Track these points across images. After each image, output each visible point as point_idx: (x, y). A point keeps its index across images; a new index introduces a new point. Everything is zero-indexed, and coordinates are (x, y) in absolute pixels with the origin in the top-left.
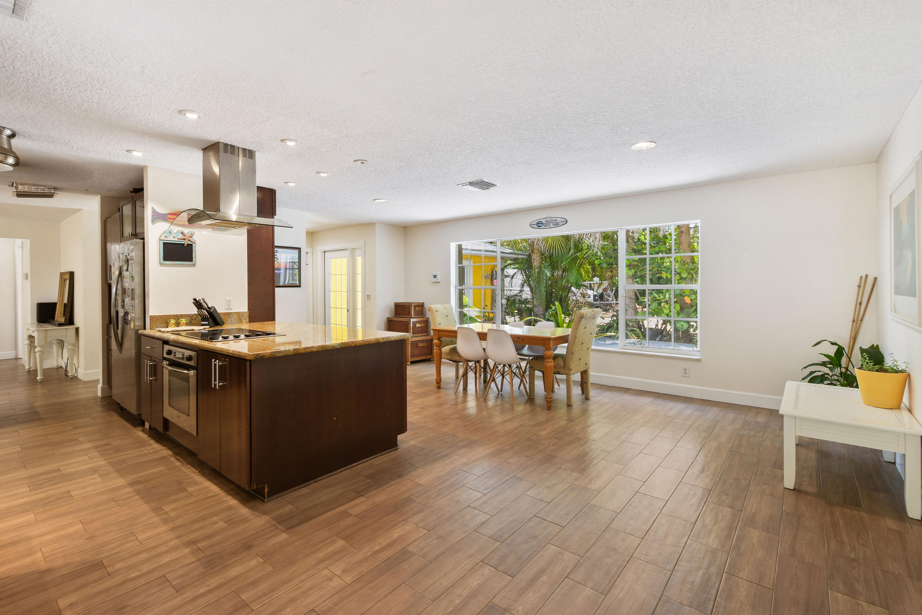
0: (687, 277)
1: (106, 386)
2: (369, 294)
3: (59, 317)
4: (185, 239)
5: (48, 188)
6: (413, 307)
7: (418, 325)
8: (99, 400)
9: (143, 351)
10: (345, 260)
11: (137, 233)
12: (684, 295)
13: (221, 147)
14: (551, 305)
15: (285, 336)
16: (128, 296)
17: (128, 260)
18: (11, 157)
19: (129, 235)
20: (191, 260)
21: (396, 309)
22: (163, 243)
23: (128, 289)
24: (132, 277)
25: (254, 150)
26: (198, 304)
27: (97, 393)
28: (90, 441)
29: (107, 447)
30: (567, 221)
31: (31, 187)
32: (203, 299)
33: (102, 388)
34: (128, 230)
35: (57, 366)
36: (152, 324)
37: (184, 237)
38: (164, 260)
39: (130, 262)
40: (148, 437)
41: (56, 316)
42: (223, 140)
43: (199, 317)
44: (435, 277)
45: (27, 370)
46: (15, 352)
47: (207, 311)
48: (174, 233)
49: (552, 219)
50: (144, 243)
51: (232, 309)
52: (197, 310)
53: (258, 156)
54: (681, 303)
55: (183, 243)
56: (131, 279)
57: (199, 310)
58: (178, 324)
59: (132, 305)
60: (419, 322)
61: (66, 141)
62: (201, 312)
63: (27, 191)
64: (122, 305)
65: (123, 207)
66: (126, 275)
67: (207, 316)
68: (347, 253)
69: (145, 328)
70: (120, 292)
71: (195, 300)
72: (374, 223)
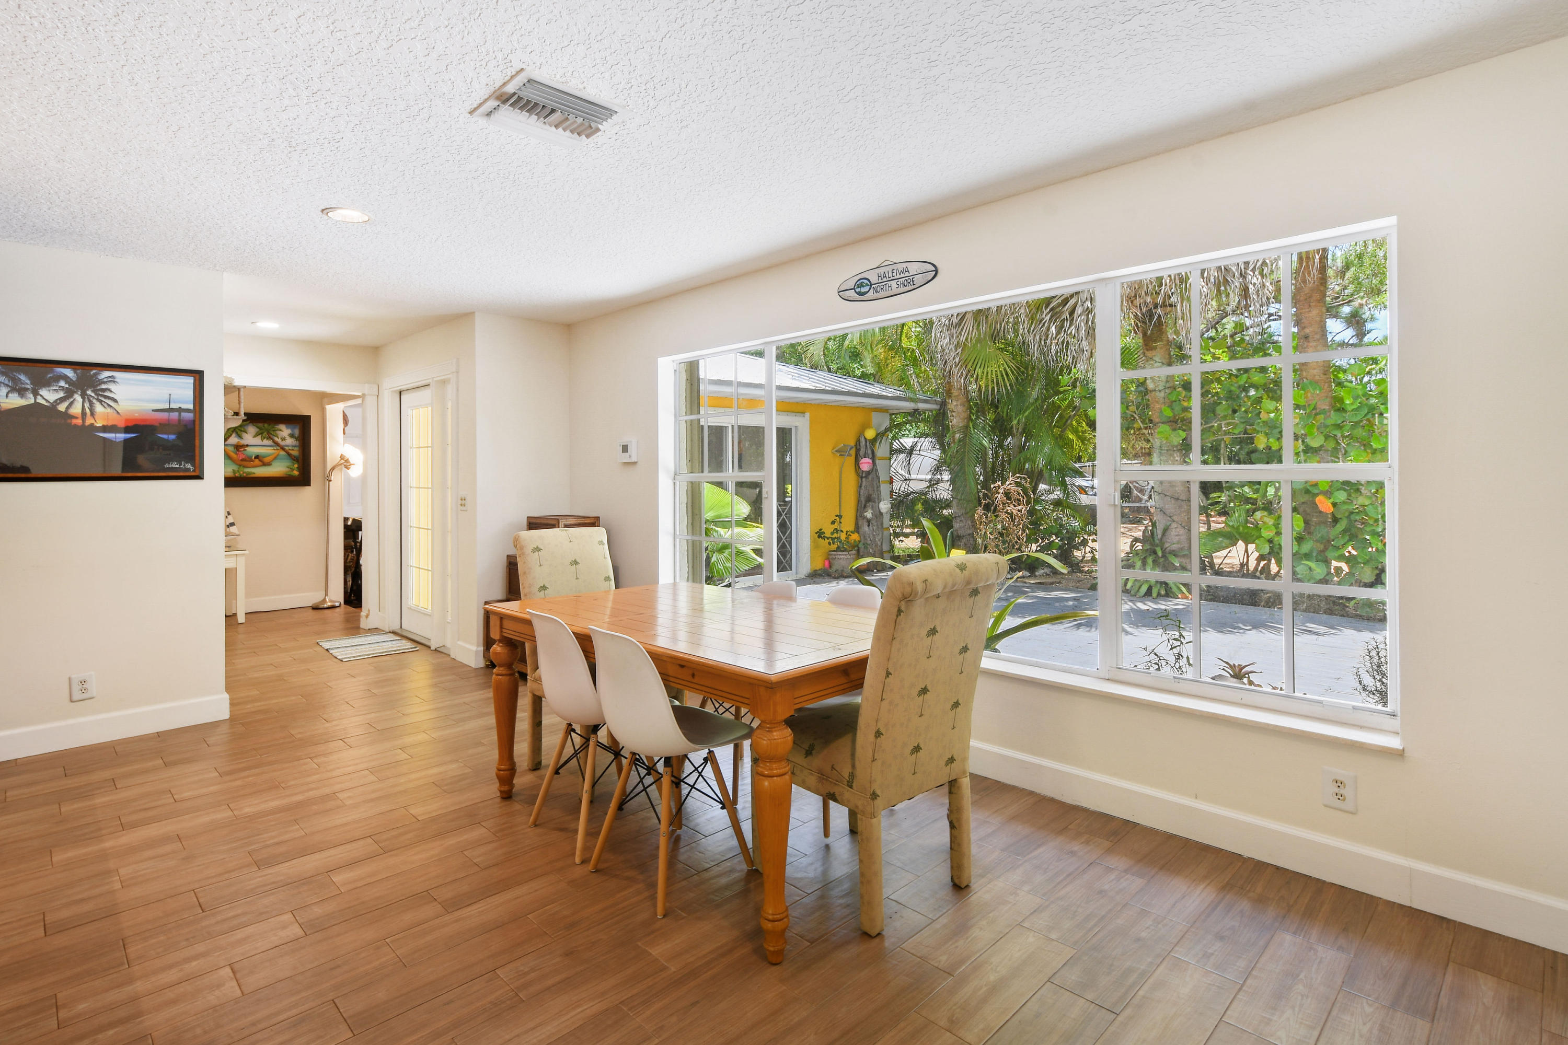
0: (1322, 446)
2: (463, 494)
12: (1316, 491)
30: (936, 271)
44: (626, 449)
49: (894, 267)
54: (1305, 511)
68: (430, 393)
72: (473, 313)
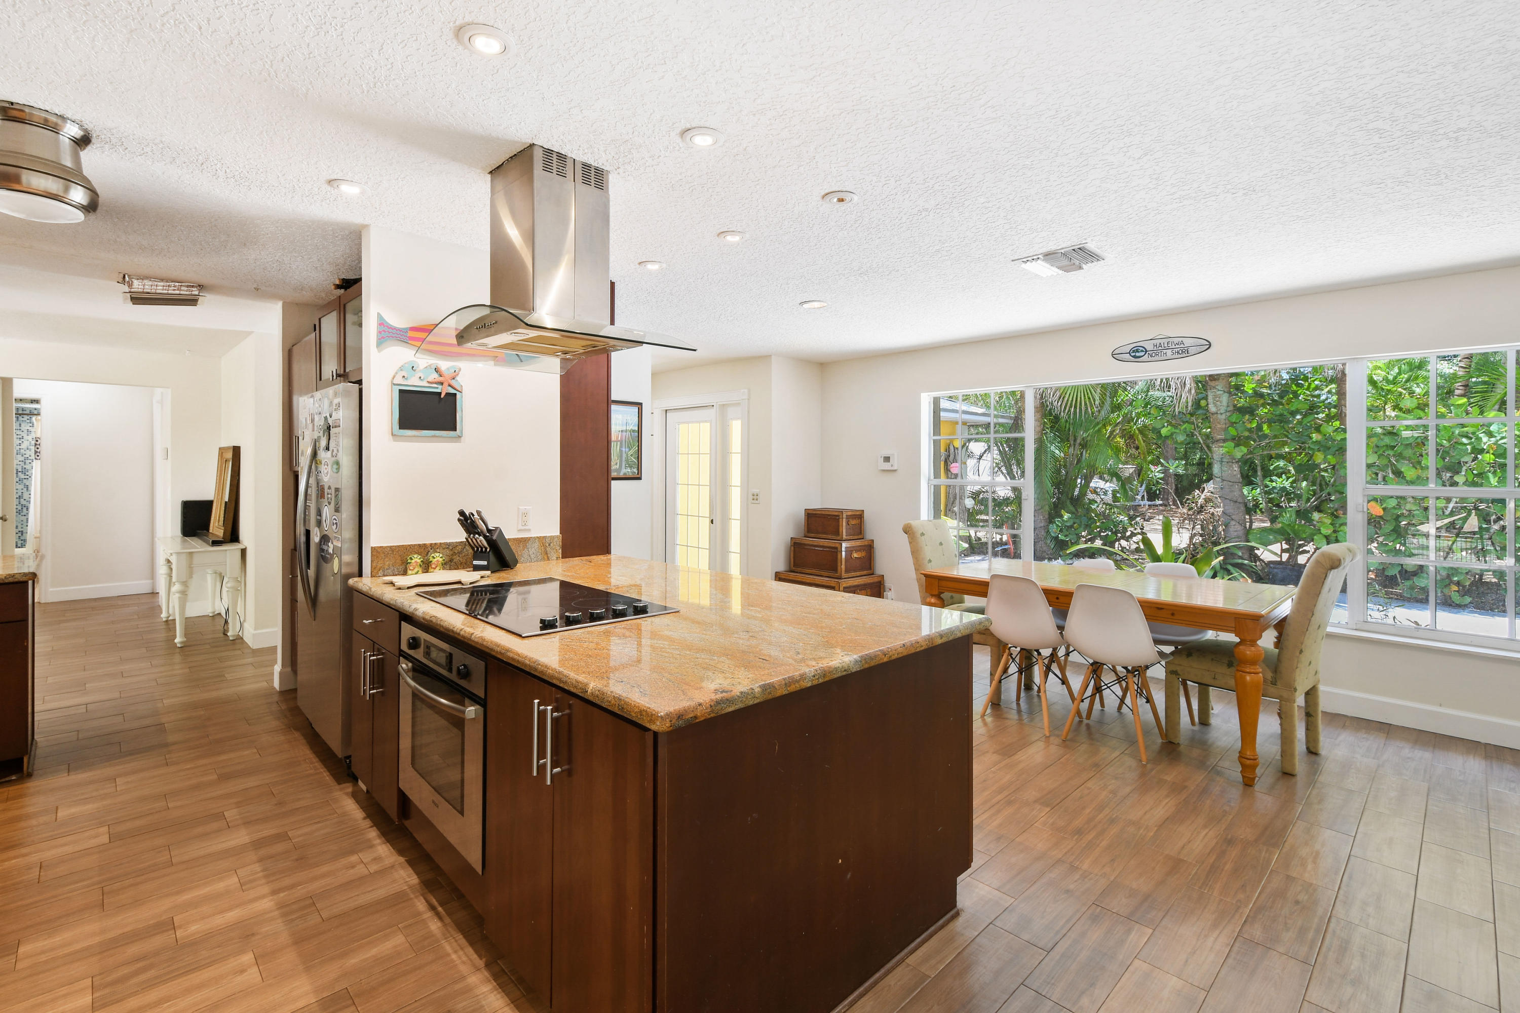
1: (289, 669)
2: (756, 491)
3: (217, 527)
4: (442, 384)
5: (188, 286)
6: (844, 520)
7: (855, 555)
8: (276, 698)
9: (356, 626)
10: (706, 427)
11: (347, 370)
13: (538, 155)
14: (1063, 512)
15: (677, 614)
16: (329, 503)
17: (329, 428)
18: (79, 187)
19: (333, 376)
20: (454, 428)
21: (808, 521)
22: (400, 390)
23: (329, 488)
24: (337, 463)
25: (606, 168)
26: (468, 522)
27: (273, 682)
28: (247, 823)
29: (280, 847)
30: (1210, 345)
31: (156, 283)
32: (479, 513)
33: (281, 673)
34: (330, 367)
35: (214, 612)
36: (374, 564)
37: (441, 379)
38: (400, 428)
39: (333, 431)
40: (365, 818)
41: (211, 525)
42: (544, 140)
43: (468, 548)
44: (887, 459)
45: (164, 619)
46: (150, 581)
47: (485, 537)
48: (420, 371)
50: (361, 391)
51: (529, 530)
52: (465, 535)
53: (614, 182)
55: (439, 391)
56: (335, 466)
57: (469, 537)
58: (426, 567)
59: (336, 523)
60: (858, 549)
61: (200, 157)
62: (474, 541)
63: (149, 291)
64: (317, 519)
65: (322, 320)
66: (324, 458)
67: (486, 549)
68: (712, 413)
69: (360, 574)
70: (313, 492)
71: (462, 513)
72: (771, 356)
